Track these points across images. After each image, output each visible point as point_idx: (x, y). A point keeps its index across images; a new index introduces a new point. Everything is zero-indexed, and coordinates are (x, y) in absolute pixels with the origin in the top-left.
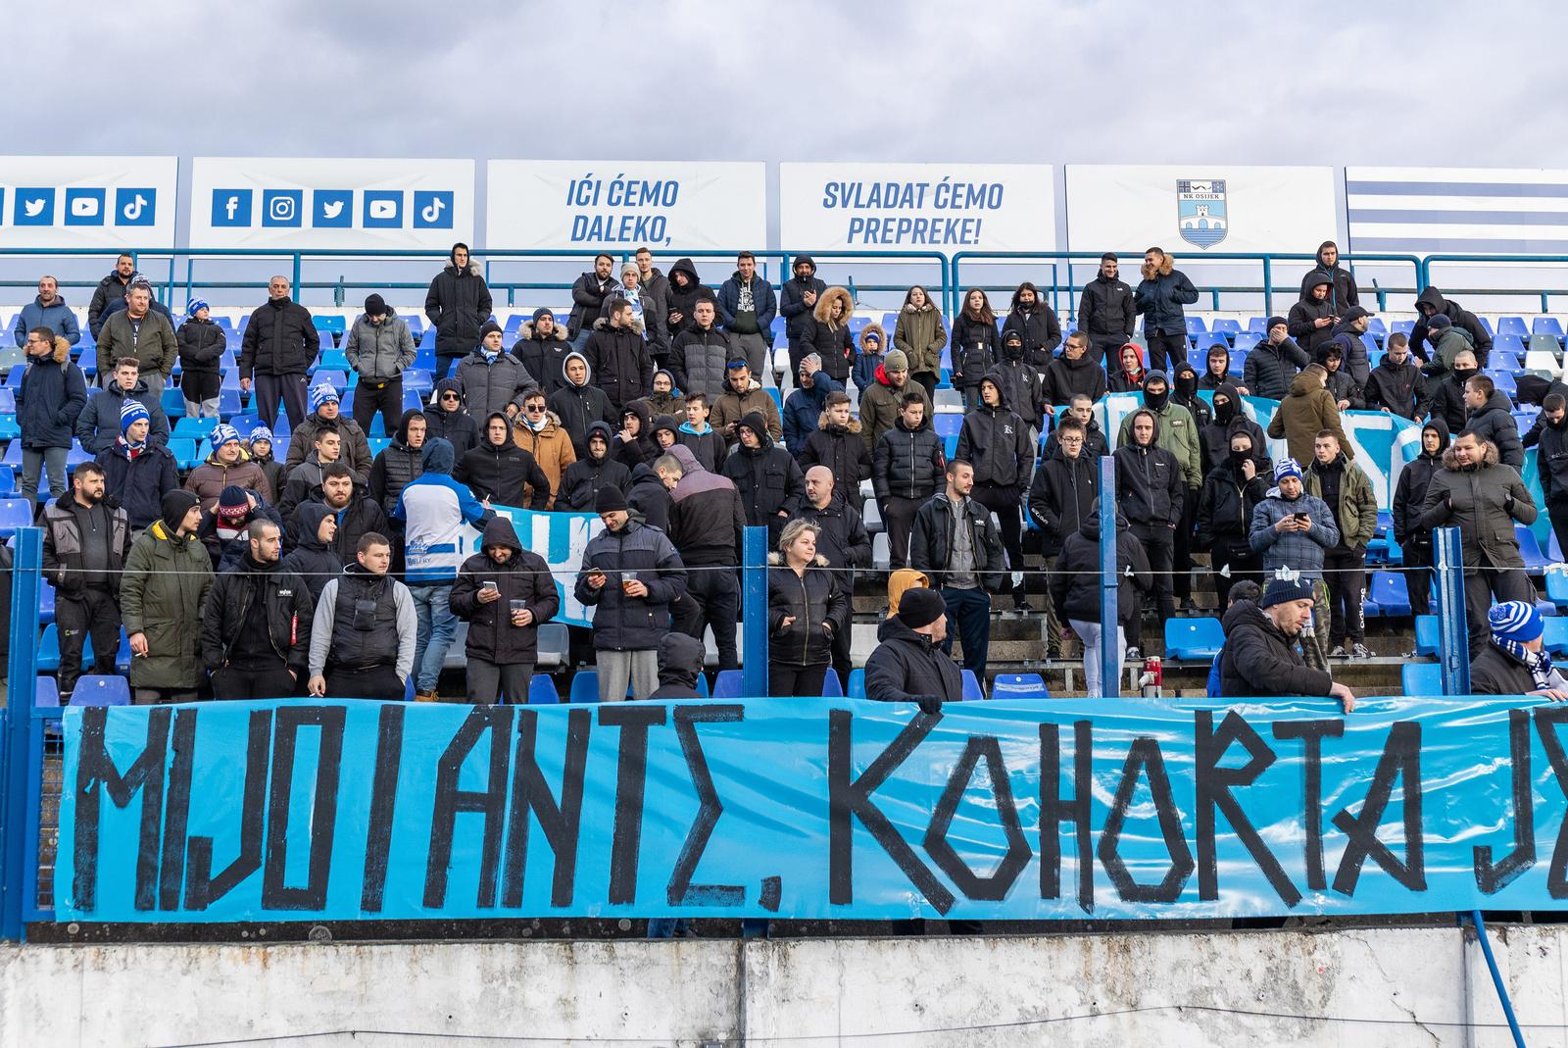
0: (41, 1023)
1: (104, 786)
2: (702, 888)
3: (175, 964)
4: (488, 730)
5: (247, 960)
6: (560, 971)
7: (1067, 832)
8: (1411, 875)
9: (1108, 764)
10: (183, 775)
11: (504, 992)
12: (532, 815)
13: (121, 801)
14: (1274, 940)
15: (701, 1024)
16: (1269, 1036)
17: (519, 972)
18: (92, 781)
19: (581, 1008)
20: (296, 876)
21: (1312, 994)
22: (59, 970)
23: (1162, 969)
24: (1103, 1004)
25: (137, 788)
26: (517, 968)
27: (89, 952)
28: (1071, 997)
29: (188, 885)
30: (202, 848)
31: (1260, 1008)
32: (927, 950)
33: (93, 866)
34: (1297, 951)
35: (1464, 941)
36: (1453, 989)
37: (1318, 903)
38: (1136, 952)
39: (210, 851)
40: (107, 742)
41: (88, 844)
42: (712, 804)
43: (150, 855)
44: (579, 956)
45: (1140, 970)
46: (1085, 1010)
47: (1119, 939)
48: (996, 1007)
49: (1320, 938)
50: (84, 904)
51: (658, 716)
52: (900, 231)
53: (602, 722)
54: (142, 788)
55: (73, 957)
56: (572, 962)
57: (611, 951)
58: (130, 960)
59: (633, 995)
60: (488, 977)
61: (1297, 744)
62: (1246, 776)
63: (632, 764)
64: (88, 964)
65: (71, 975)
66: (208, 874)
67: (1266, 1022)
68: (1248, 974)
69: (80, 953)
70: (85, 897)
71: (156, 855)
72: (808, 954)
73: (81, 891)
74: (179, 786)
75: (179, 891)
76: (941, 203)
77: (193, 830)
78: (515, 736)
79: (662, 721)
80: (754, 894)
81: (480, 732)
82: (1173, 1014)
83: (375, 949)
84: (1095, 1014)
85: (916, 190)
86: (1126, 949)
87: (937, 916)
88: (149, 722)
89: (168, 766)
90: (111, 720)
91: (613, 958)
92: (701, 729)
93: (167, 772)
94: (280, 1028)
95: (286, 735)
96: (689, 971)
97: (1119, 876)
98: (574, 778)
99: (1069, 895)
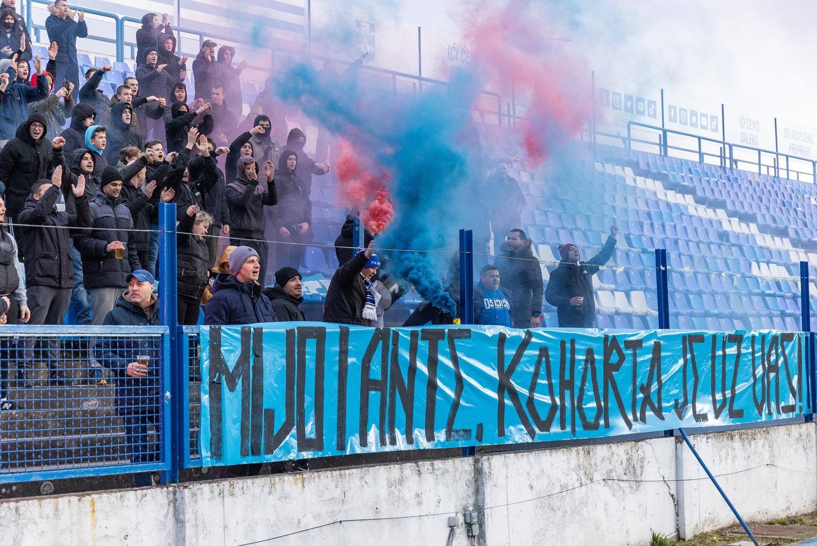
1: (223, 377)
2: (457, 431)
3: (265, 488)
4: (381, 342)
5: (294, 483)
6: (416, 478)
7: (567, 393)
8: (659, 413)
9: (580, 361)
10: (259, 371)
11: (396, 492)
12: (397, 393)
13: (232, 389)
14: (627, 446)
15: (464, 502)
16: (628, 491)
17: (401, 481)
18: (217, 375)
19: (424, 499)
20: (310, 431)
21: (638, 471)
22: (212, 497)
23: (599, 462)
24: (583, 480)
25: (239, 378)
26: (401, 478)
27: (226, 484)
28: (574, 477)
29: (265, 439)
30: (270, 414)
31: (625, 478)
32: (532, 457)
34: (634, 450)
35: (676, 443)
37: (638, 427)
38: (591, 454)
39: (273, 417)
40: (222, 350)
41: (217, 416)
42: (460, 383)
43: (246, 421)
44: (423, 469)
45: (593, 463)
46: (578, 484)
47: (587, 447)
48: (553, 484)
49: (640, 444)
50: (215, 455)
51: (441, 335)
53: (422, 338)
54: (241, 378)
55: (218, 488)
56: (419, 473)
57: (432, 465)
58: (245, 487)
59: (441, 490)
60: (390, 485)
61: (630, 352)
62: (618, 367)
63: (433, 363)
64: (226, 492)
65: (218, 500)
66: (273, 430)
67: (627, 484)
68: (622, 463)
69: (221, 485)
70: (216, 448)
72: (496, 462)
73: (213, 447)
74: (257, 378)
75: (261, 443)
77: (265, 405)
78: (391, 347)
79: (443, 339)
80: (474, 433)
81: (377, 343)
82: (602, 482)
83: (347, 472)
84: (581, 485)
86: (589, 453)
87: (530, 440)
88: (241, 335)
89: (252, 364)
90: (223, 334)
91: (434, 469)
92: (457, 342)
93: (251, 368)
94: (312, 523)
95: (302, 344)
96: (458, 474)
97: (583, 417)
98: (413, 369)
99: (569, 429)
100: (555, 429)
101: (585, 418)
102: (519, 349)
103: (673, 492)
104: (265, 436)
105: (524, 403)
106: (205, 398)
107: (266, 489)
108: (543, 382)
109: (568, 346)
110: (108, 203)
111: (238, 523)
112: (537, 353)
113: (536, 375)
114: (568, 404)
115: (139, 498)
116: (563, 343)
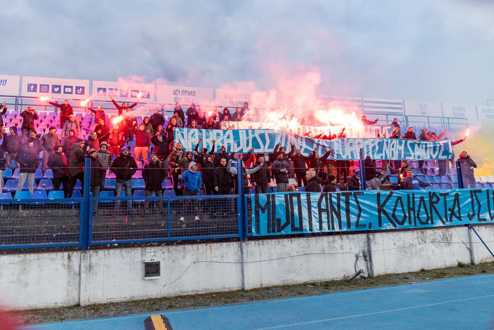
0: (253, 256)
1: (260, 209)
2: (360, 225)
4: (324, 197)
5: (288, 241)
6: (340, 241)
7: (412, 212)
8: (459, 218)
9: (417, 201)
10: (274, 207)
11: (332, 245)
12: (333, 213)
13: (263, 212)
14: (443, 230)
15: (363, 249)
16: (444, 246)
17: (334, 241)
18: (258, 208)
19: (344, 247)
20: (297, 225)
21: (449, 239)
22: (255, 245)
23: (428, 236)
24: (421, 242)
27: (260, 241)
28: (416, 241)
29: (277, 228)
30: (279, 220)
31: (442, 241)
32: (395, 234)
33: (259, 225)
34: (446, 231)
35: (469, 229)
36: (468, 237)
37: (448, 223)
38: (424, 233)
39: (280, 221)
40: (260, 201)
41: (258, 221)
42: (360, 210)
43: (269, 222)
44: (343, 238)
45: (425, 236)
46: (418, 243)
47: (422, 230)
48: (406, 243)
49: (449, 229)
50: (257, 232)
51: (351, 194)
52: (238, 103)
53: (342, 195)
54: (267, 209)
56: (342, 239)
57: (348, 236)
58: (268, 242)
59: (352, 245)
60: (329, 242)
61: (443, 197)
62: (436, 202)
63: (347, 203)
64: (261, 244)
65: (258, 246)
66: (280, 225)
67: (443, 244)
68: (440, 236)
69: (259, 242)
70: (258, 230)
71: (271, 222)
72: (378, 235)
74: (274, 209)
75: (275, 229)
76: (246, 98)
77: (277, 217)
78: (329, 198)
79: (352, 195)
80: (368, 226)
81: (323, 197)
82: (430, 243)
83: (311, 238)
84: (420, 244)
85: (241, 95)
86: (423, 233)
87: (394, 228)
88: (267, 197)
89: (271, 205)
90: (259, 196)
91: (348, 238)
92: (357, 196)
93: (271, 206)
94: (295, 254)
95: (291, 199)
96: (360, 240)
97: (420, 220)
98: (339, 206)
99: (413, 224)
100: (406, 224)
101: (421, 220)
102: (387, 198)
103: (468, 246)
104: (277, 226)
105: (390, 216)
106: (253, 216)
107: (276, 243)
108: (399, 208)
109: (411, 196)
110: (279, 161)
111: (265, 253)
112: (396, 199)
113: (396, 206)
114: (412, 215)
115: (228, 245)
116: (408, 196)
